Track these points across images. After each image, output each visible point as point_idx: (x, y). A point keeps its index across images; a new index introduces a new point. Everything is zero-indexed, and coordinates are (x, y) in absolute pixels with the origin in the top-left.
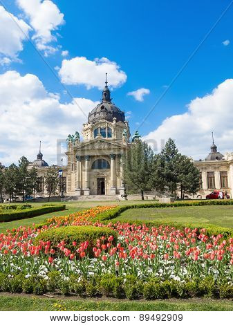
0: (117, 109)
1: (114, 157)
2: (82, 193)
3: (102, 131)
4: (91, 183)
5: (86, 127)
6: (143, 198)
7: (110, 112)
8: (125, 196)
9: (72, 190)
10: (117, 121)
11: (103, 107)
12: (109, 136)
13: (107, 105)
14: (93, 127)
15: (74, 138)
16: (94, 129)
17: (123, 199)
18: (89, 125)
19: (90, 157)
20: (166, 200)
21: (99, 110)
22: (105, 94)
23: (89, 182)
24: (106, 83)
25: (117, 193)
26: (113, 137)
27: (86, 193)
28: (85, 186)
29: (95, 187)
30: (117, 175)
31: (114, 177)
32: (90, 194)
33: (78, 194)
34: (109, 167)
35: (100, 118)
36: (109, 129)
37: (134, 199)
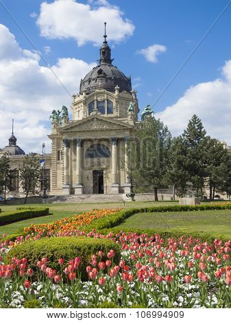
0: (120, 74)
1: (118, 141)
2: (72, 192)
3: (100, 105)
4: (85, 178)
5: (77, 99)
6: (156, 199)
7: (110, 79)
8: (132, 196)
9: (58, 187)
10: (120, 91)
11: (100, 72)
12: (110, 111)
13: (107, 69)
14: (86, 99)
15: (61, 115)
16: (89, 102)
17: (129, 199)
18: (82, 97)
19: (82, 142)
20: (189, 201)
21: (95, 75)
22: (104, 53)
23: (81, 176)
24: (105, 37)
25: (121, 191)
26: (115, 113)
27: (78, 191)
28: (76, 181)
29: (91, 184)
30: (119, 166)
31: (116, 172)
32: (84, 193)
33: (66, 192)
34: (108, 155)
35: (96, 87)
36: (109, 102)
37: (144, 200)
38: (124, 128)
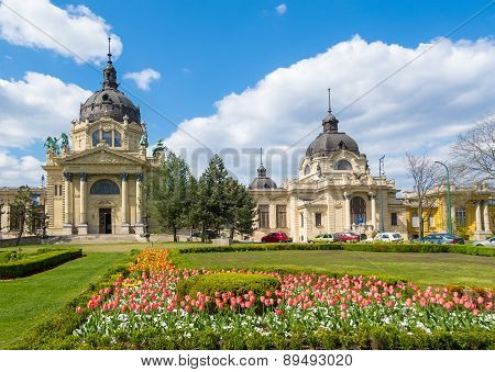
0: (128, 101)
1: (128, 177)
2: (75, 232)
3: (107, 135)
4: (90, 216)
5: (78, 127)
6: (175, 240)
7: (117, 106)
8: (148, 236)
9: (58, 226)
10: (129, 122)
11: (105, 97)
12: (117, 143)
13: (112, 94)
14: (90, 128)
16: (92, 131)
17: (144, 239)
18: (84, 125)
19: (86, 177)
21: (99, 100)
22: (108, 74)
23: (86, 214)
24: (110, 55)
25: (132, 231)
26: (124, 147)
27: (83, 231)
28: (79, 219)
29: (96, 223)
30: (129, 203)
31: (127, 208)
32: (89, 232)
33: (68, 232)
34: (118, 192)
35: (102, 115)
36: (117, 133)
37: (162, 240)
38: (136, 163)
